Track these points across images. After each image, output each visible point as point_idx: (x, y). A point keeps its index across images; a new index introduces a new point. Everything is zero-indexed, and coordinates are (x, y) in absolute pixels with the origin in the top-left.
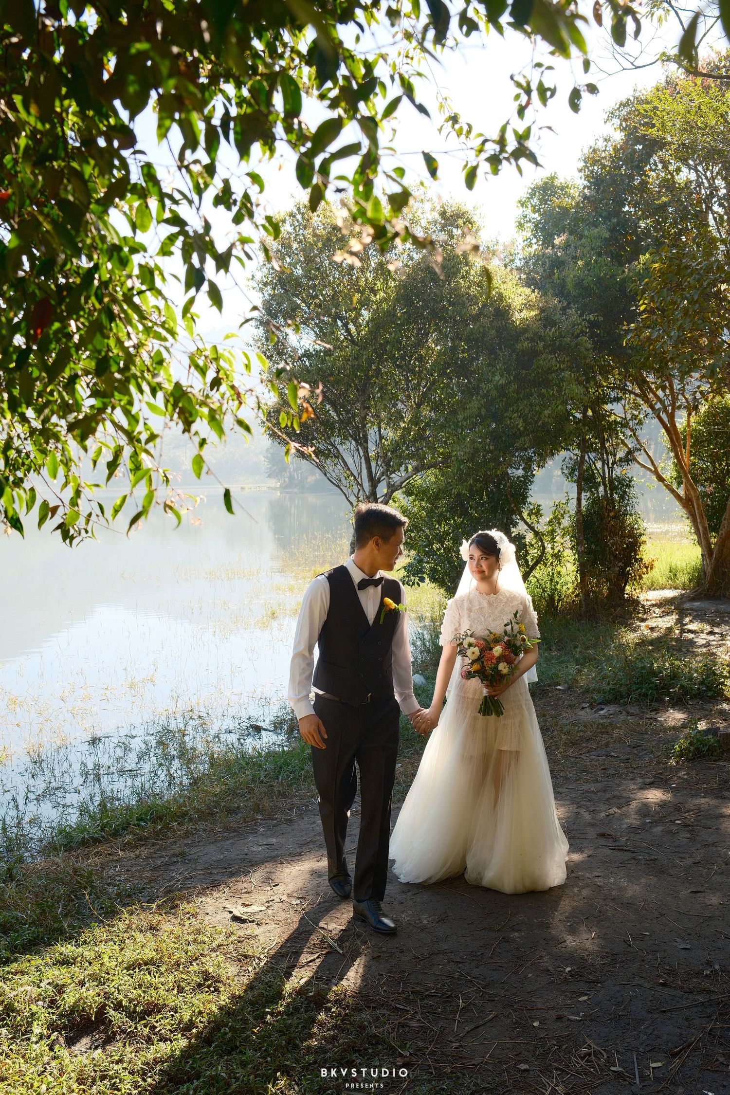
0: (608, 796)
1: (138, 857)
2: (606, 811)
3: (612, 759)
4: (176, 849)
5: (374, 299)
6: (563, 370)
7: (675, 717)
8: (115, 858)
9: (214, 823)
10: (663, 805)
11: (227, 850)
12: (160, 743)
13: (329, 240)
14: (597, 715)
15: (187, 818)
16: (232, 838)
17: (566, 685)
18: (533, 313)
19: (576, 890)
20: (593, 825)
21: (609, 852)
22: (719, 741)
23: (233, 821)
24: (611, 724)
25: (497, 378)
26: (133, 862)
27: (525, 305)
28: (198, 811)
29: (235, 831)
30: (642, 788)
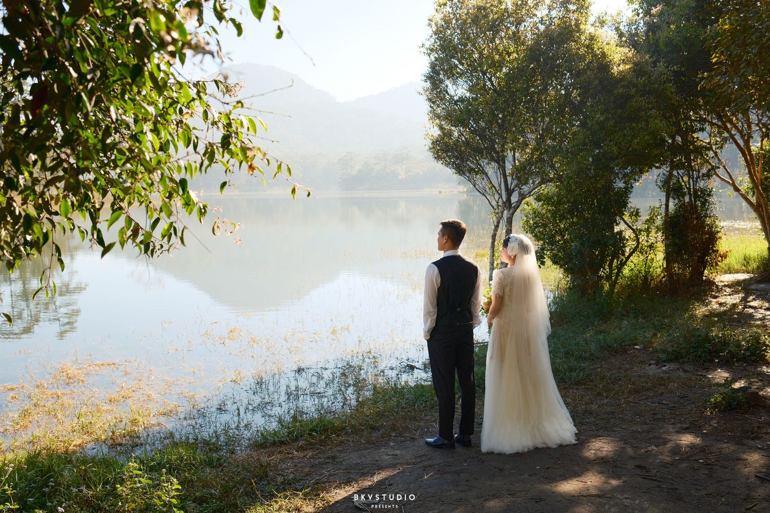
0: (650, 436)
1: (305, 457)
2: (646, 448)
3: (663, 406)
4: (330, 454)
5: (508, 59)
6: (650, 109)
7: (721, 375)
8: (290, 456)
9: (361, 437)
10: (692, 446)
11: (365, 457)
12: (343, 374)
13: (477, 17)
14: (660, 370)
15: (344, 431)
16: (372, 448)
17: (642, 346)
18: (628, 67)
19: (607, 507)
20: (633, 458)
21: (641, 480)
22: (747, 398)
23: (375, 435)
24: (668, 378)
25: (598, 116)
26: (301, 460)
27: (624, 60)
28: (353, 427)
29: (373, 444)
30: (679, 432)
